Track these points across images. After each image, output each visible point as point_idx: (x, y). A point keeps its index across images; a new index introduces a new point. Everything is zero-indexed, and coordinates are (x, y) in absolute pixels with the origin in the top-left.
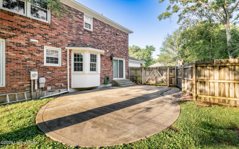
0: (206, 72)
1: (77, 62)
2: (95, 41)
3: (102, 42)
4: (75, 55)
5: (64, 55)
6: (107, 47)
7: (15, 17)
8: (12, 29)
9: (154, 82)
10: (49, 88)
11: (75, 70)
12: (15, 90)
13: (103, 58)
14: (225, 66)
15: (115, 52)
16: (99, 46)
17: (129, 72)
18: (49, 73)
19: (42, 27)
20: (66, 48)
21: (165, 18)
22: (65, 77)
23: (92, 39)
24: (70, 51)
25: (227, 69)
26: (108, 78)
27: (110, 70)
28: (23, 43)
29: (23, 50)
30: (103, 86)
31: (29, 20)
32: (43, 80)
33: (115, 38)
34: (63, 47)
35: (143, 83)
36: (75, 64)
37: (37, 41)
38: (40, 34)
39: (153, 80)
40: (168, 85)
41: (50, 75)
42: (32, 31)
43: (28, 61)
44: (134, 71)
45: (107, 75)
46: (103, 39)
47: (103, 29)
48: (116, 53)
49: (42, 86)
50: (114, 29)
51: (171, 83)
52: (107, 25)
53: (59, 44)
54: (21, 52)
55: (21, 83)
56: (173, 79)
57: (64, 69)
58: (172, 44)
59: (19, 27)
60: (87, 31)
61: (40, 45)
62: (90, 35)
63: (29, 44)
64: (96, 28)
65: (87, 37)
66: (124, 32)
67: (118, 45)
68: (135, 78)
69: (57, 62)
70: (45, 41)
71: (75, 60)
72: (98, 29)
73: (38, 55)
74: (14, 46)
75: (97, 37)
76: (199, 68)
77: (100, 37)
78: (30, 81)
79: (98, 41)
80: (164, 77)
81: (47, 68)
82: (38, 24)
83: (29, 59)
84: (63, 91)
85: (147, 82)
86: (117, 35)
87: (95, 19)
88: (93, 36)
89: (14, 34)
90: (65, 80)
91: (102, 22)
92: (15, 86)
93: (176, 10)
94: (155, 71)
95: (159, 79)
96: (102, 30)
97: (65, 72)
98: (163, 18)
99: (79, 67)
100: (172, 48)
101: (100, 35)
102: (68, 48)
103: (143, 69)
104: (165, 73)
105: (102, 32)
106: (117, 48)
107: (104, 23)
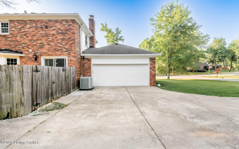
2: (11, 43)
3: (22, 42)
6: (30, 47)
13: (23, 59)
15: (44, 50)
16: (18, 47)
23: (8, 43)
33: (45, 32)
46: (23, 39)
47: (22, 27)
48: (46, 51)
50: (42, 21)
52: (29, 20)
60: (2, 36)
62: (5, 39)
64: (13, 29)
65: (2, 42)
66: (62, 20)
67: (50, 39)
72: (16, 30)
75: (14, 39)
77: (18, 37)
79: (16, 42)
86: (47, 28)
88: (9, 39)
91: (20, 20)
96: (21, 29)
101: (19, 35)
105: (21, 31)
106: (49, 44)
107: (23, 20)
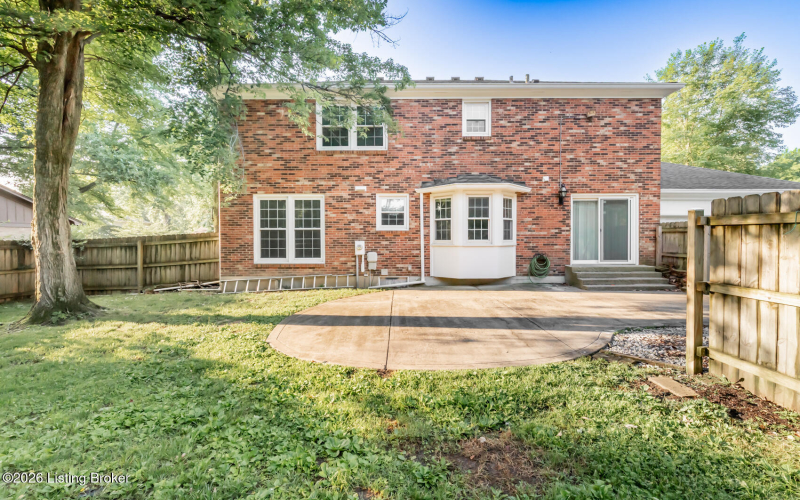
1: (441, 219)
2: (496, 159)
3: (525, 157)
4: (438, 204)
5: (415, 205)
6: (544, 168)
7: (335, 156)
8: (333, 176)
10: (385, 272)
11: (438, 237)
12: (336, 270)
13: (526, 201)
15: (580, 178)
16: (513, 169)
17: (659, 239)
18: (384, 243)
19: (373, 160)
20: (418, 191)
22: (415, 252)
23: (487, 158)
24: (427, 196)
26: (542, 260)
27: (555, 236)
28: (345, 195)
29: (345, 206)
30: (525, 280)
31: (352, 156)
32: (373, 257)
33: (583, 131)
34: (411, 191)
36: (438, 223)
37: (365, 188)
38: (369, 174)
41: (386, 247)
42: (357, 172)
43: (352, 224)
44: (677, 235)
45: (542, 249)
46: (527, 148)
47: (525, 118)
48: (584, 180)
49: (373, 266)
50: (576, 103)
52: (545, 100)
53: (404, 185)
54: (343, 211)
55: (343, 259)
57: (415, 236)
59: (340, 171)
60: (472, 140)
61: (369, 194)
62: (481, 148)
63: (355, 195)
64: (501, 122)
65: (473, 155)
66: (630, 100)
67: (598, 150)
69: (401, 222)
70: (377, 185)
71: (438, 214)
72: (509, 124)
73: (366, 212)
74: (334, 202)
75: (503, 147)
77: (514, 145)
78: (355, 257)
79: (509, 157)
81: (381, 235)
82: (367, 158)
83: (353, 221)
84: (412, 280)
86: (589, 119)
87: (498, 100)
88: (492, 148)
89: (334, 183)
90: (416, 259)
91: (521, 100)
92: (336, 263)
96: (524, 122)
97: (415, 243)
99: (443, 232)
101: (517, 137)
102: (421, 191)
105: (524, 127)
106: (593, 163)
107: (529, 100)
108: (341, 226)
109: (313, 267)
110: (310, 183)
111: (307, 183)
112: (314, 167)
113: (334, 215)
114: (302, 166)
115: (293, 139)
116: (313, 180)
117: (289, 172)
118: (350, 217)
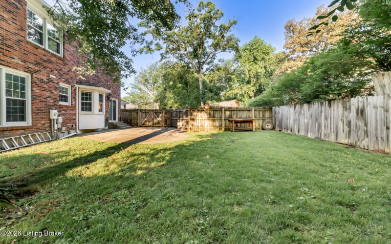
0: (195, 113)
1: (85, 101)
2: (96, 79)
3: (101, 80)
4: (83, 94)
5: (74, 93)
6: (105, 86)
7: (39, 50)
8: (37, 64)
9: (151, 124)
10: (64, 129)
11: (83, 110)
12: (39, 130)
14: (203, 111)
16: (99, 84)
17: (122, 114)
18: (63, 112)
19: (58, 62)
20: (76, 85)
21: (146, 53)
22: (74, 117)
24: (79, 89)
25: (204, 112)
26: (107, 120)
28: (45, 79)
29: (45, 86)
31: (48, 54)
32: (61, 120)
34: (72, 84)
35: (139, 125)
36: (82, 103)
37: (54, 77)
38: (56, 70)
39: (149, 122)
40: (164, 125)
41: (64, 114)
42: (50, 66)
43: (48, 99)
44: (128, 113)
46: (102, 77)
48: (111, 93)
49: (59, 126)
51: (166, 124)
53: (70, 81)
54: (43, 89)
55: (43, 122)
56: (168, 120)
57: (74, 109)
58: (146, 80)
59: (42, 62)
61: (56, 82)
63: (50, 80)
68: (129, 120)
69: (66, 101)
70: (60, 77)
71: (83, 99)
73: (55, 92)
74: (38, 82)
76: (191, 111)
77: (100, 74)
78: (50, 120)
79: (98, 79)
80: (159, 119)
81: (61, 107)
82: (55, 59)
83: (49, 97)
84: (73, 133)
85: (143, 124)
89: (37, 68)
90: (75, 121)
92: (39, 125)
93: (159, 48)
94: (152, 113)
95: (156, 121)
97: (74, 112)
98: (144, 53)
99: (87, 107)
100: (146, 86)
103: (139, 111)
104: (160, 116)
106: (112, 87)
108: (42, 99)
109: (23, 128)
110: (23, 63)
111: (20, 62)
112: (26, 52)
113: (38, 91)
114: (16, 47)
115: (9, 22)
116: (25, 62)
117: (5, 48)
118: (48, 94)
